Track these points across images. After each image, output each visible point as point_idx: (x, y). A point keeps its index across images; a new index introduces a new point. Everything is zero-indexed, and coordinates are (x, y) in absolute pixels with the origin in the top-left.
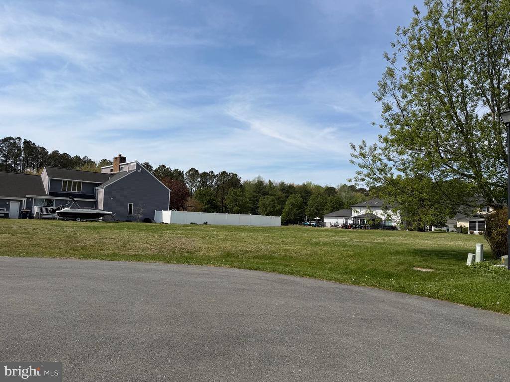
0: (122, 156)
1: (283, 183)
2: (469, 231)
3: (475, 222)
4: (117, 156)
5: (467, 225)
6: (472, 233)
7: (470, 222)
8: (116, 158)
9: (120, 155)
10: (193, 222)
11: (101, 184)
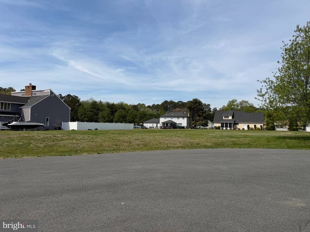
0: (32, 85)
1: (108, 103)
2: (221, 128)
3: (224, 123)
4: (29, 85)
5: (220, 125)
6: (222, 129)
7: (221, 123)
8: (29, 86)
9: (30, 84)
10: (90, 129)
11: (25, 104)
